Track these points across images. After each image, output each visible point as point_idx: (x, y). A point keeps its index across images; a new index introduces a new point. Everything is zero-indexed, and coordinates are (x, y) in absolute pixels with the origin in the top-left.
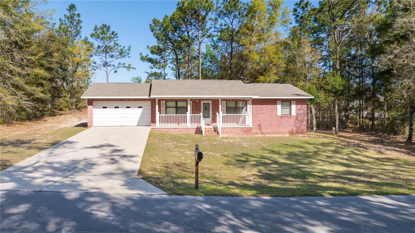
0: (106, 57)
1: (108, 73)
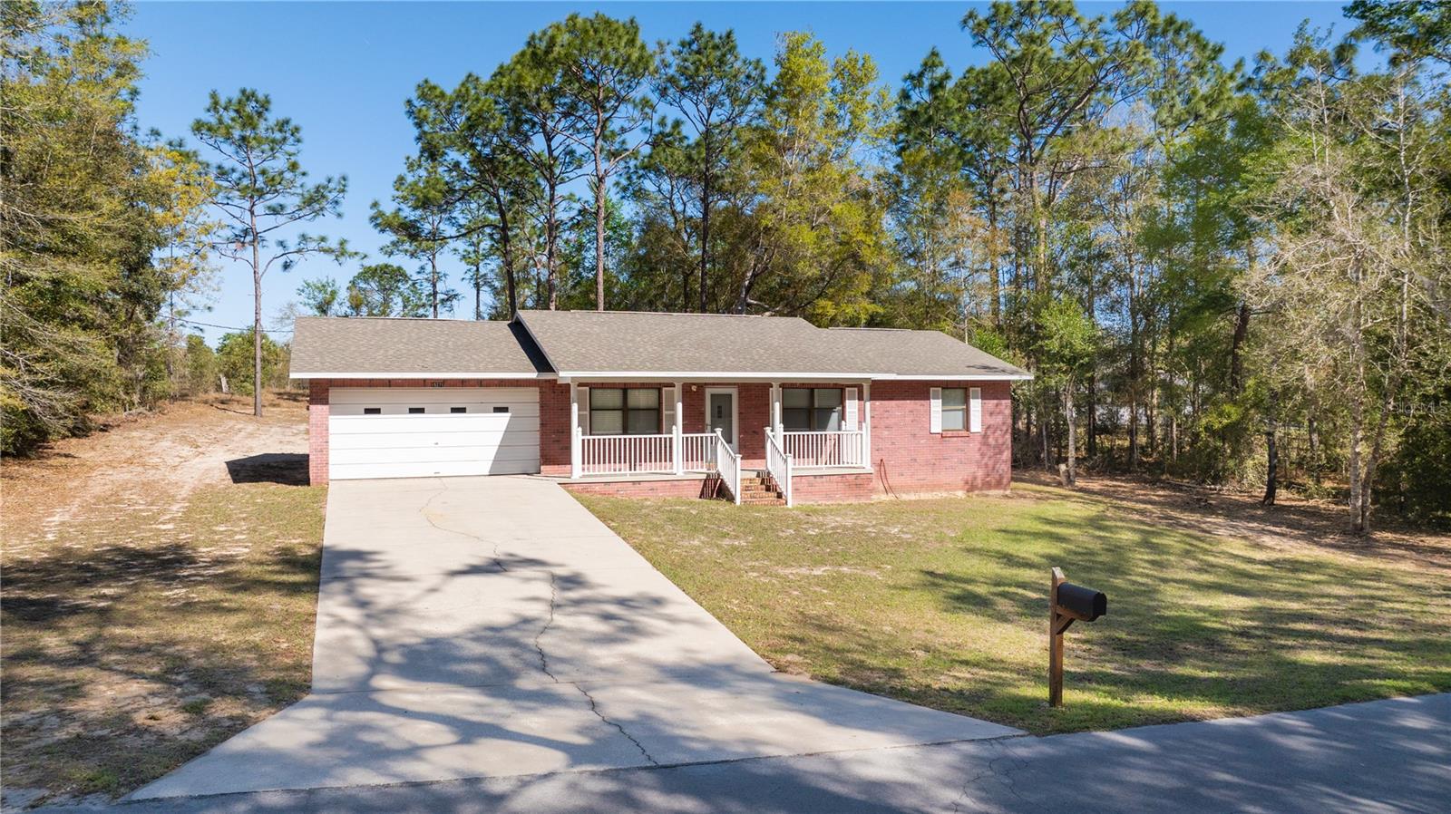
0: (252, 213)
1: (260, 271)
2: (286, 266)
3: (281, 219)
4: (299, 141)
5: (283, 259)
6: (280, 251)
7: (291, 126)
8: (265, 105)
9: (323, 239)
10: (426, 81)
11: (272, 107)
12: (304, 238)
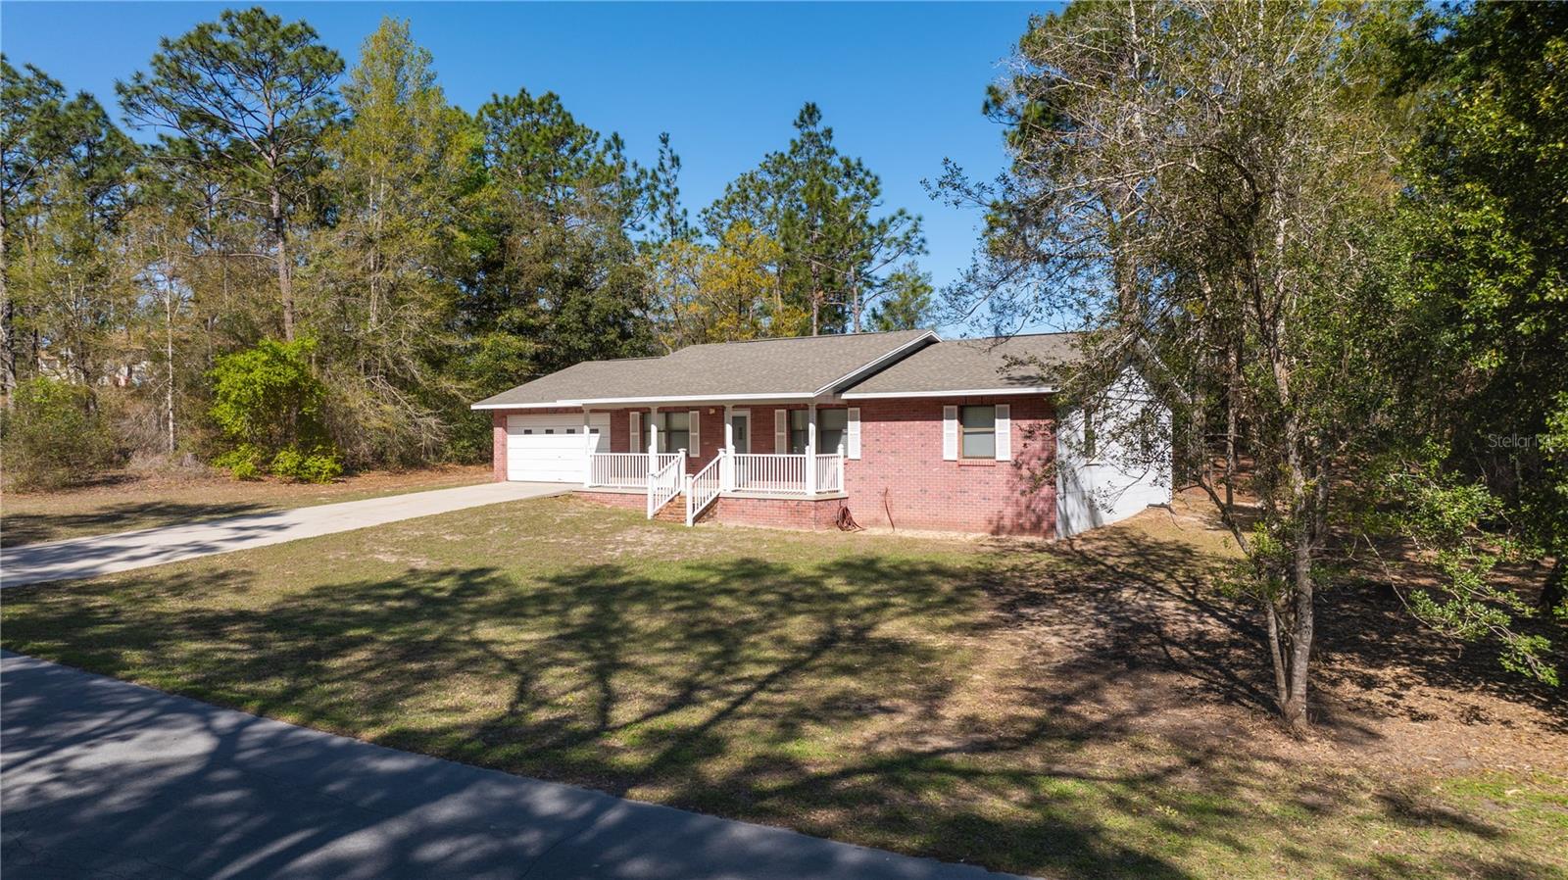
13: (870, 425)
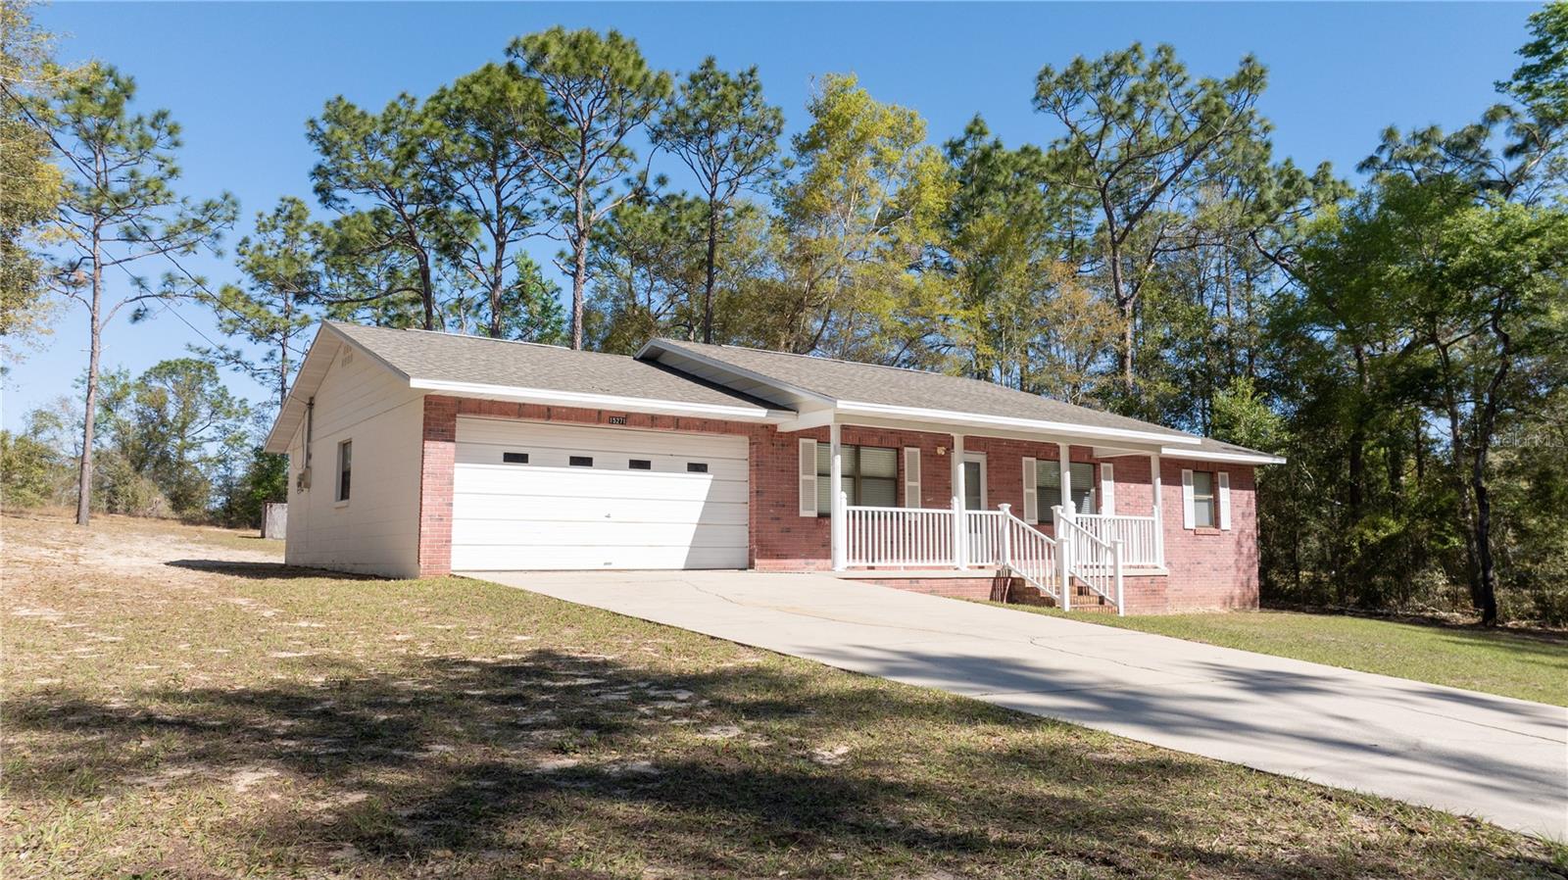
0: (96, 236)
1: (101, 317)
2: (137, 316)
3: (138, 248)
4: (176, 144)
5: (136, 305)
6: (135, 291)
7: (170, 121)
8: (126, 90)
9: (199, 282)
10: (340, 99)
11: (136, 94)
12: (170, 279)
13: (1122, 486)
